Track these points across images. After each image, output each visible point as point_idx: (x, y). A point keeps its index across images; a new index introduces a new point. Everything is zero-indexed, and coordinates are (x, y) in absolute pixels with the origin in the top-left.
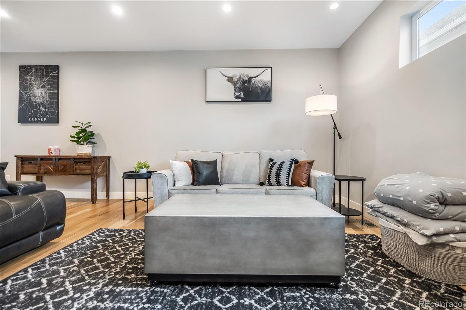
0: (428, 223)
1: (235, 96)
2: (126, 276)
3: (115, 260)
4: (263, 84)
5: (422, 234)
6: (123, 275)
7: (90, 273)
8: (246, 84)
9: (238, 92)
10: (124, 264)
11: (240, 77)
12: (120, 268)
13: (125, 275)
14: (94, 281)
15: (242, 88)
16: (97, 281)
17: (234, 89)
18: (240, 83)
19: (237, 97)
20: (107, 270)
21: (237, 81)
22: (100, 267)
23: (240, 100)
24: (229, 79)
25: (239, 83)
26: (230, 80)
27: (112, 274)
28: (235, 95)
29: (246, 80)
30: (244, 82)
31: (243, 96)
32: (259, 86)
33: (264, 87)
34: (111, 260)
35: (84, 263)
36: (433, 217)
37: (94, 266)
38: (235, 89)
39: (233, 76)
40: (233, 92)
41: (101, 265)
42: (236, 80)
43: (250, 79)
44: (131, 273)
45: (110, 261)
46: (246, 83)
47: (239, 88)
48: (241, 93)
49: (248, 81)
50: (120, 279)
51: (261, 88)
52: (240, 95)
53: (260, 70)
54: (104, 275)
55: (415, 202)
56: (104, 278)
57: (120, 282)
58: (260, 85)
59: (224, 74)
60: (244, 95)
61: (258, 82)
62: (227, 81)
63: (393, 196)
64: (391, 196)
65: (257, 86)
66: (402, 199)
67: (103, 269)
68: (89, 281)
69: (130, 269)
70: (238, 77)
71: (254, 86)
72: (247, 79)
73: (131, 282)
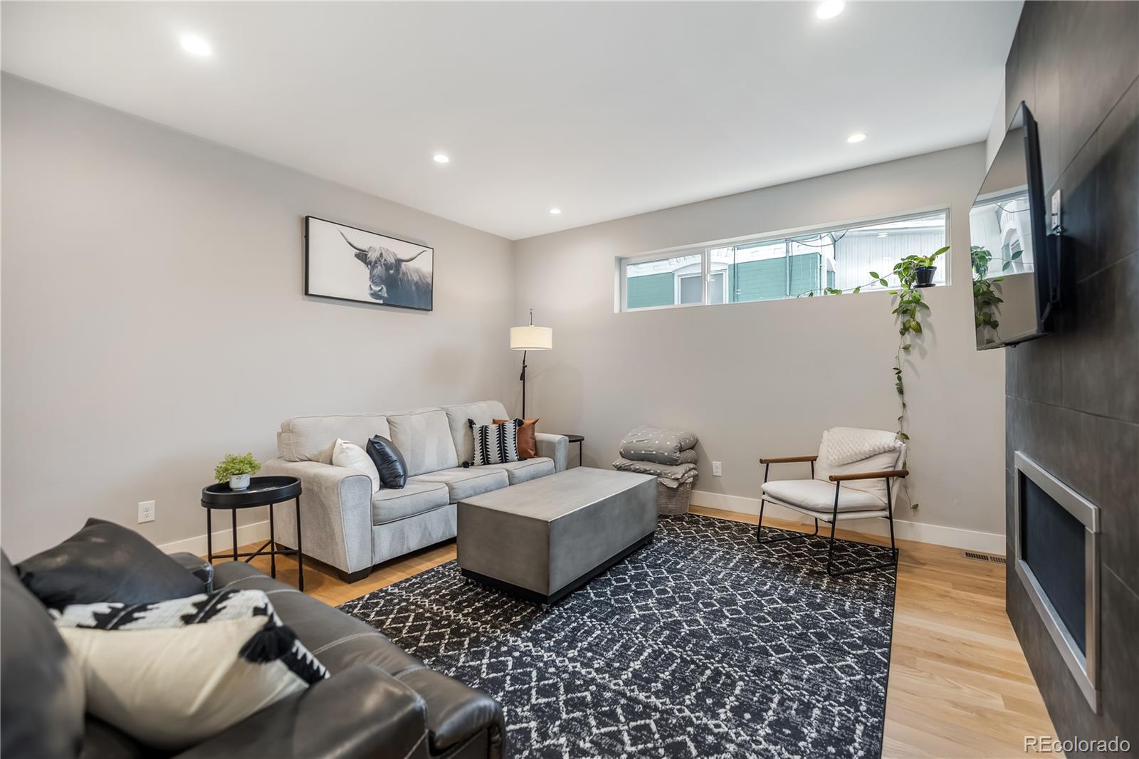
0: (674, 469)
1: (372, 292)
4: (420, 278)
5: (673, 479)
8: (392, 272)
9: (376, 284)
11: (381, 255)
15: (384, 278)
17: (369, 276)
18: (381, 266)
19: (374, 295)
21: (376, 261)
23: (381, 302)
24: (360, 253)
25: (379, 267)
26: (362, 256)
28: (371, 289)
29: (392, 264)
30: (388, 267)
31: (386, 295)
32: (413, 280)
33: (423, 283)
36: (678, 463)
38: (372, 277)
39: (367, 250)
40: (369, 283)
42: (374, 260)
43: (399, 261)
46: (392, 269)
47: (378, 276)
48: (382, 288)
49: (395, 266)
51: (416, 284)
52: (380, 291)
53: (414, 250)
55: (666, 454)
58: (416, 278)
59: (350, 241)
60: (387, 292)
61: (411, 272)
62: (356, 256)
63: (645, 451)
64: (643, 452)
65: (410, 278)
66: (654, 453)
70: (377, 254)
71: (405, 278)
72: (393, 261)
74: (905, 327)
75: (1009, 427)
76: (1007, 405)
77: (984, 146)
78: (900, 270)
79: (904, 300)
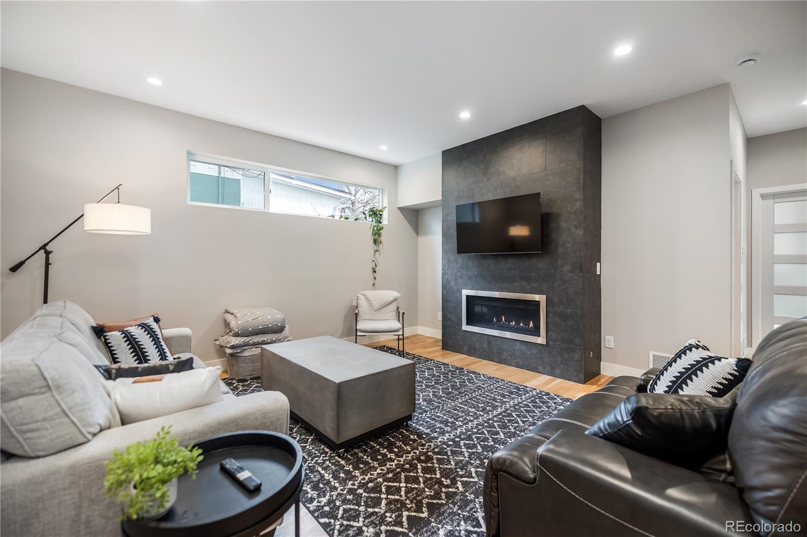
2: (417, 439)
3: (417, 464)
6: (419, 441)
7: (445, 457)
10: (412, 452)
12: (418, 449)
13: (418, 441)
14: (444, 446)
16: (441, 445)
20: (429, 453)
22: (435, 461)
27: (428, 445)
34: (422, 466)
35: (451, 477)
37: (441, 466)
41: (433, 463)
44: (411, 440)
45: (423, 464)
50: (424, 438)
54: (434, 449)
56: (436, 445)
57: (424, 436)
67: (433, 457)
68: (448, 449)
69: (410, 445)
73: (416, 432)
74: (375, 241)
75: (449, 282)
76: (443, 275)
77: (396, 168)
78: (371, 213)
79: (375, 228)
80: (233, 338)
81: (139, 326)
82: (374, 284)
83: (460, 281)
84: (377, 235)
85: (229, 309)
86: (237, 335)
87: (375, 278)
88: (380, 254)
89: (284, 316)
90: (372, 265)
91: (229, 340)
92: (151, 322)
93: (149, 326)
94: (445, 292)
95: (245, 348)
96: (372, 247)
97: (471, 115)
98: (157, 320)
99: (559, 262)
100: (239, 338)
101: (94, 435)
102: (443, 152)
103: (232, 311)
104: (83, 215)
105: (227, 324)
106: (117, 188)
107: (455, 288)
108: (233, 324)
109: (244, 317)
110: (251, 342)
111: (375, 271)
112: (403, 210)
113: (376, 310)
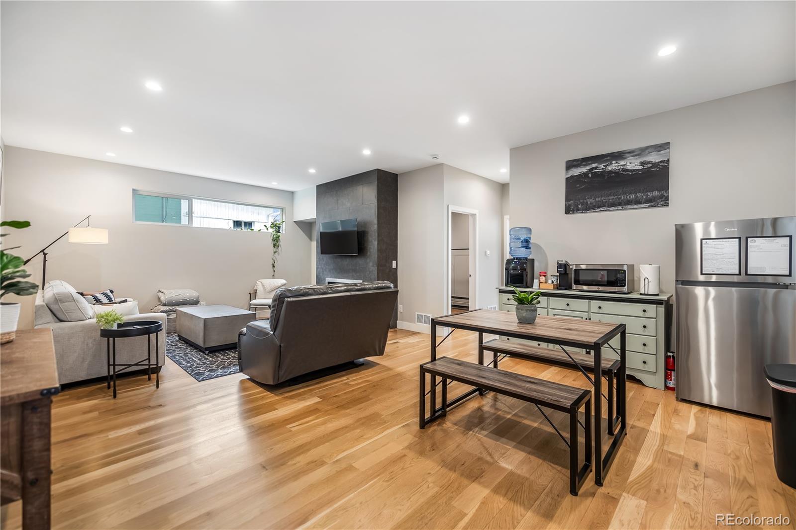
74: (274, 245)
75: (320, 274)
76: (317, 268)
77: (293, 193)
78: (272, 226)
79: (275, 236)
80: (162, 307)
81: (102, 294)
82: (273, 275)
83: (325, 273)
84: (276, 241)
85: (160, 290)
86: (165, 305)
87: (274, 271)
88: (279, 254)
89: (198, 294)
90: (272, 262)
91: (159, 308)
92: (108, 292)
93: (107, 294)
94: (318, 281)
95: (170, 313)
96: (272, 249)
97: (316, 171)
98: (112, 292)
99: (368, 261)
100: (166, 307)
101: (89, 319)
102: (317, 186)
103: (162, 290)
104: (68, 232)
105: (159, 299)
106: (88, 217)
107: (322, 277)
108: (163, 298)
109: (170, 294)
110: (174, 309)
111: (274, 267)
112: (298, 223)
113: (268, 292)
